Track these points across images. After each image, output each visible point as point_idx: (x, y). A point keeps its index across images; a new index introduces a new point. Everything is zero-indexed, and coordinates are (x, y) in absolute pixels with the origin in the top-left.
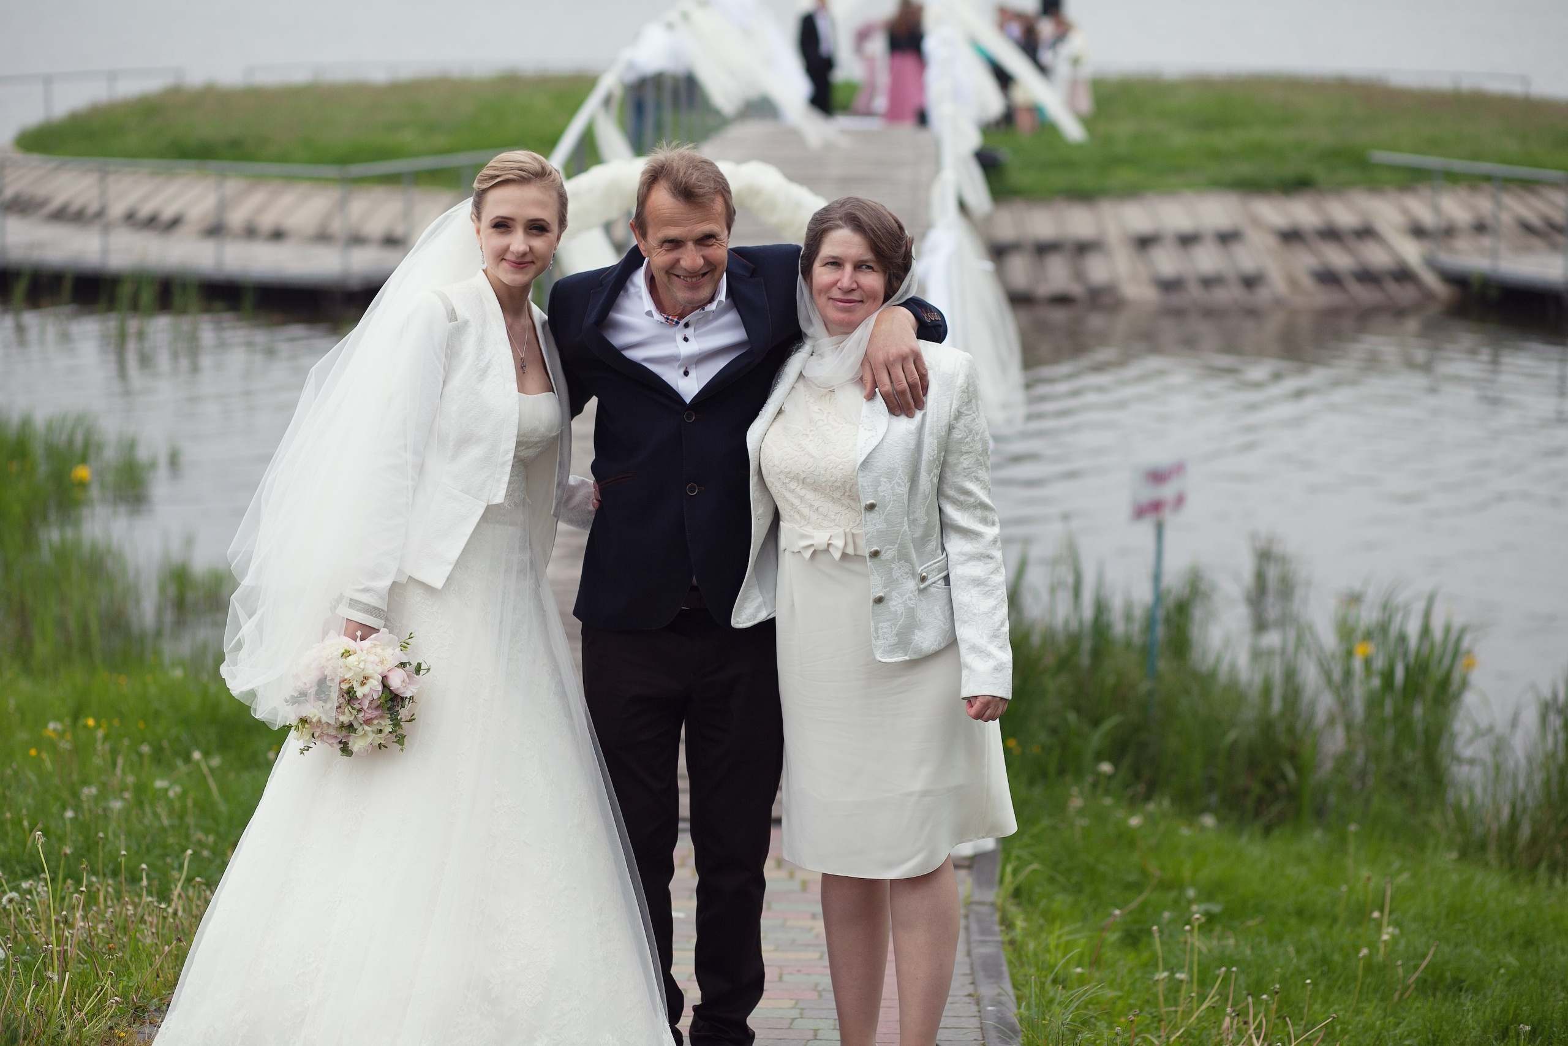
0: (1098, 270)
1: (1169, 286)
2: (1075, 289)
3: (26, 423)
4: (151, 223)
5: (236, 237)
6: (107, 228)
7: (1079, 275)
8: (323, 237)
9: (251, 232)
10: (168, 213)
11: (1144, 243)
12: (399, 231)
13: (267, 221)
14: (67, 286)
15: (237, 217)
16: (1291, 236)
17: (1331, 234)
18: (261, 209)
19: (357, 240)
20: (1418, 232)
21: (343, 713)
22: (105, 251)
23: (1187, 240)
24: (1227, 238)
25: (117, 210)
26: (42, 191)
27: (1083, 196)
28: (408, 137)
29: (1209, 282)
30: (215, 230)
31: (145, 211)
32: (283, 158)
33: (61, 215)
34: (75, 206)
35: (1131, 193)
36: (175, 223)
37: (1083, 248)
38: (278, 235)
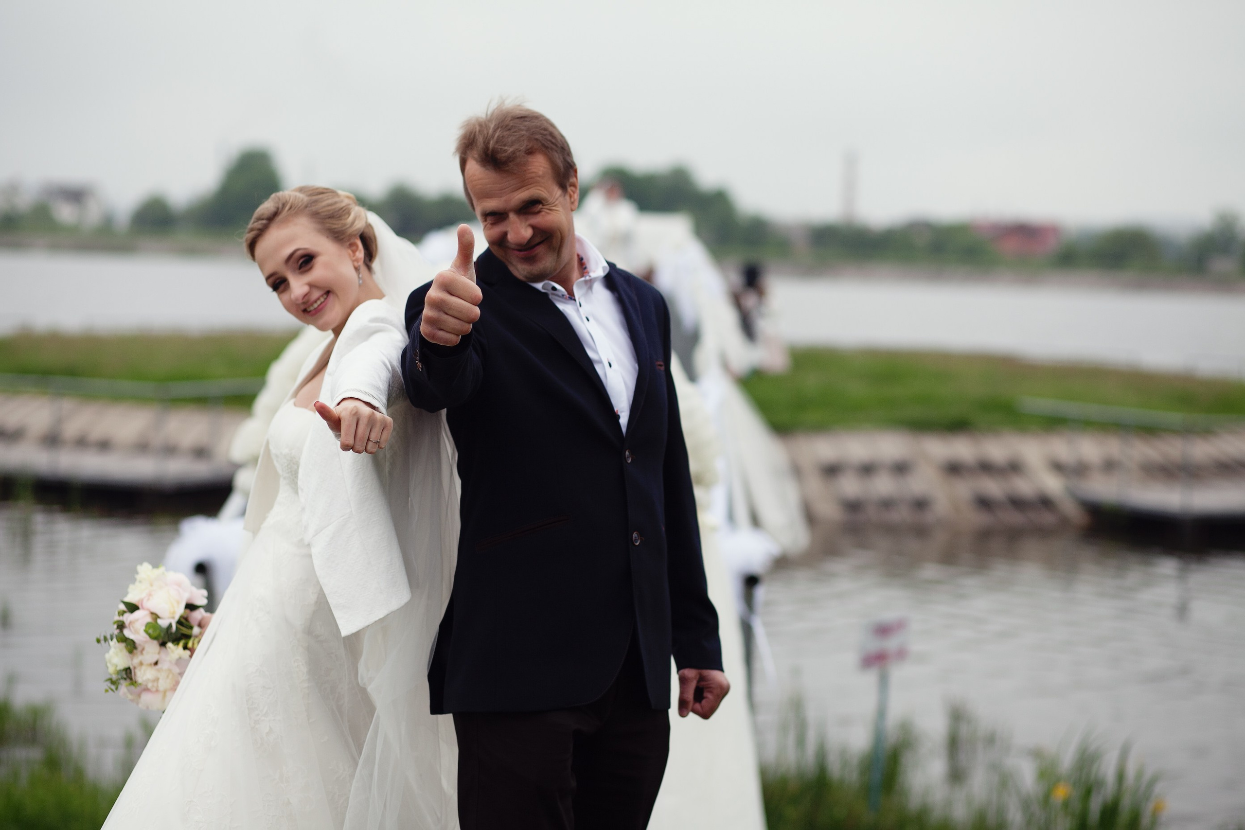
1: (853, 506)
5: (71, 446)
8: (144, 448)
9: (82, 443)
10: (11, 426)
11: (831, 471)
12: (206, 443)
13: (96, 433)
15: (71, 430)
16: (954, 469)
17: (986, 468)
18: (91, 424)
19: (171, 451)
20: (1058, 467)
23: (867, 470)
24: (901, 468)
29: (887, 504)
30: (52, 441)
38: (104, 446)
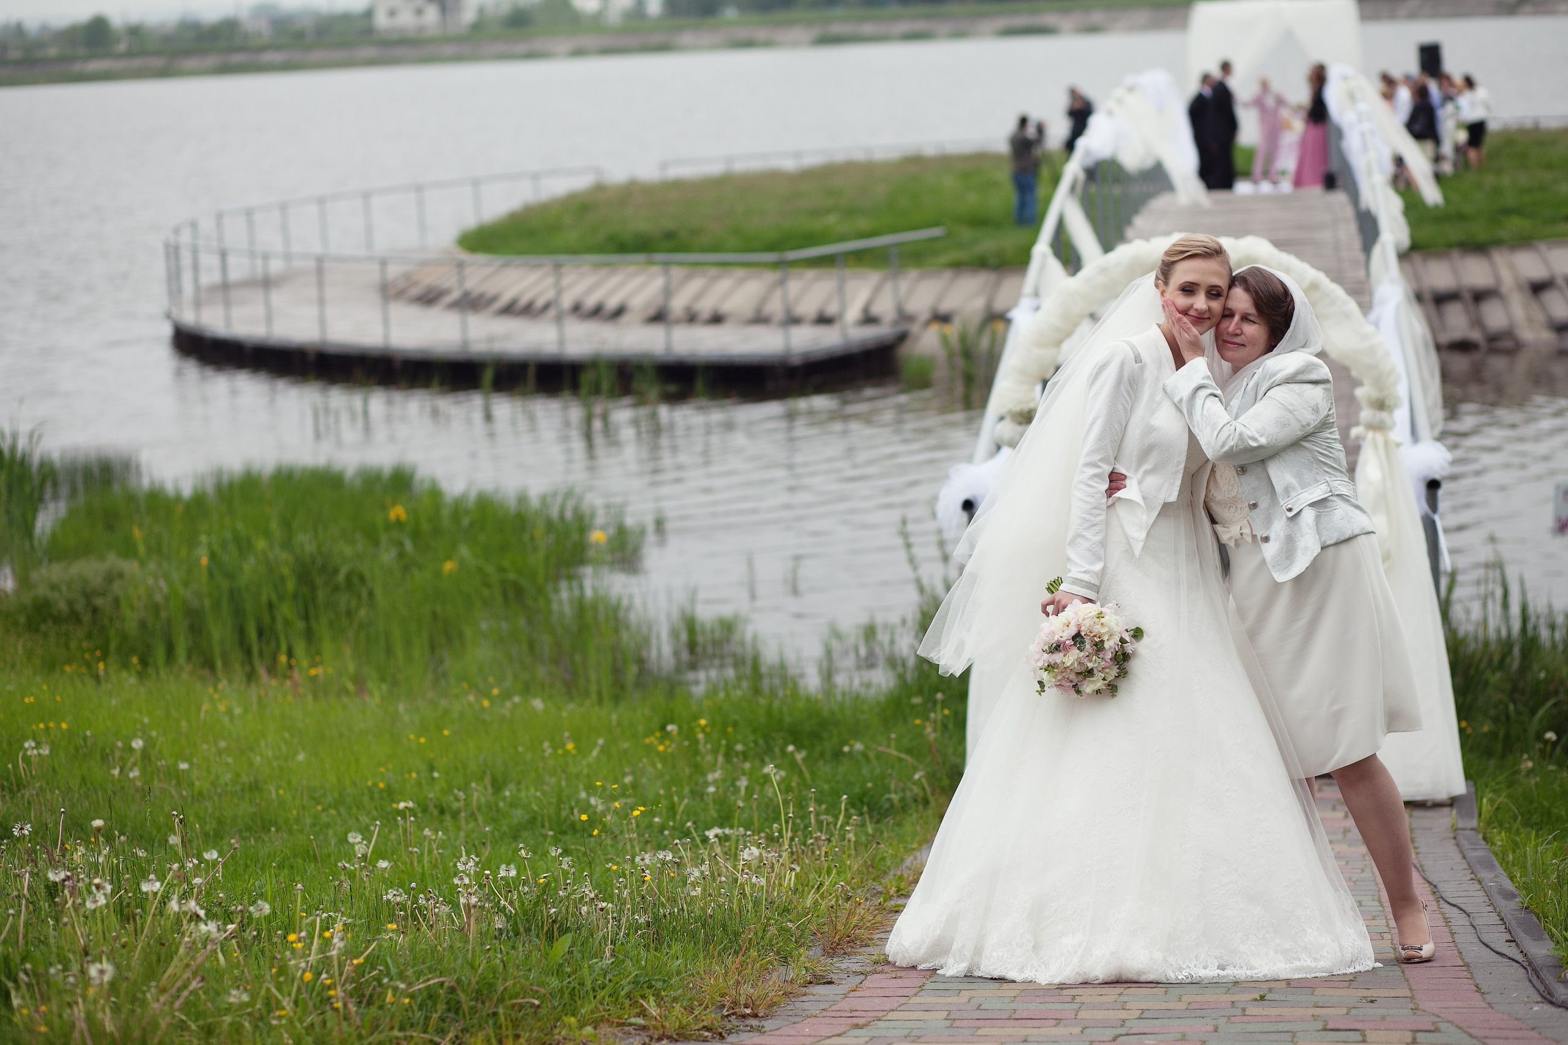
0: (1495, 317)
1: (1562, 328)
2: (1476, 335)
3: (522, 499)
4: (597, 312)
5: (678, 322)
6: (559, 319)
7: (1478, 322)
8: (760, 319)
9: (691, 318)
10: (612, 303)
11: (1538, 288)
12: (832, 309)
13: (706, 306)
14: (531, 374)
15: (678, 304)
18: (699, 296)
19: (793, 320)
21: (1091, 661)
22: (561, 342)
25: (567, 301)
26: (490, 288)
27: (1479, 248)
28: (832, 220)
30: (659, 317)
31: (590, 302)
32: (716, 248)
33: (509, 310)
34: (524, 301)
35: (1523, 242)
36: (619, 312)
37: (1479, 296)
38: (717, 319)
